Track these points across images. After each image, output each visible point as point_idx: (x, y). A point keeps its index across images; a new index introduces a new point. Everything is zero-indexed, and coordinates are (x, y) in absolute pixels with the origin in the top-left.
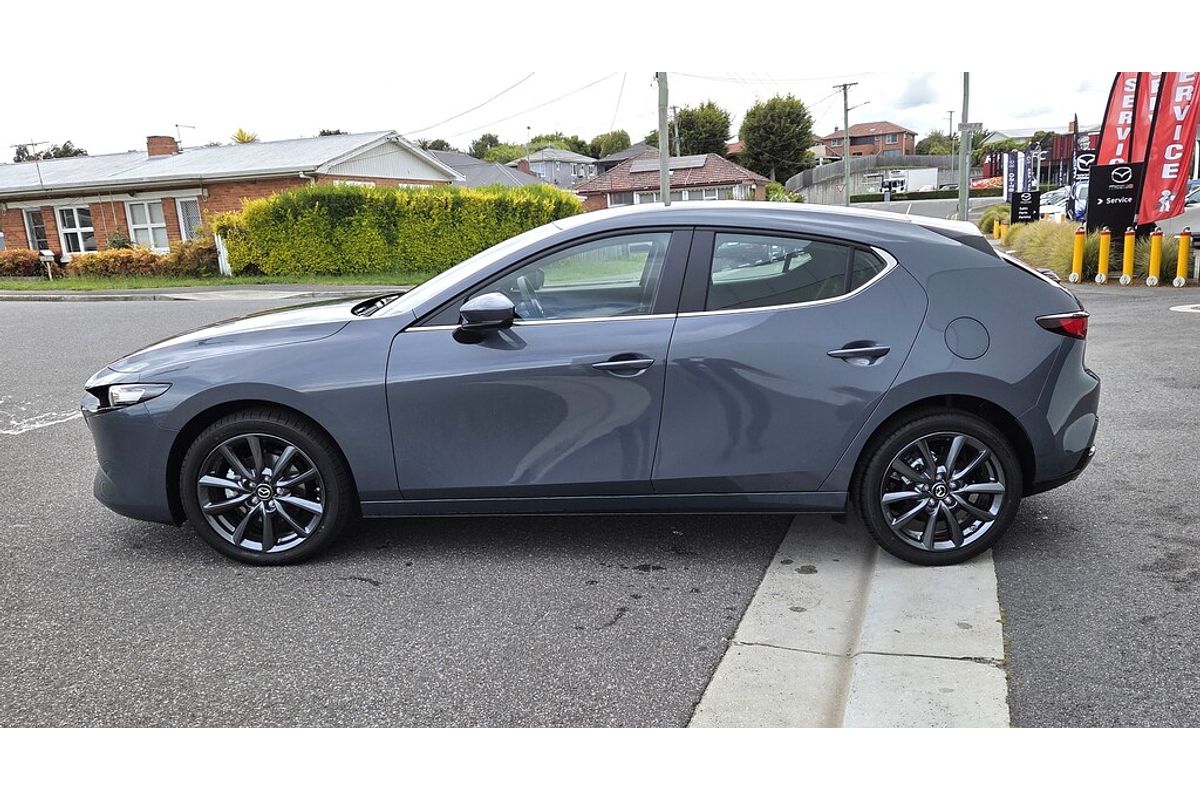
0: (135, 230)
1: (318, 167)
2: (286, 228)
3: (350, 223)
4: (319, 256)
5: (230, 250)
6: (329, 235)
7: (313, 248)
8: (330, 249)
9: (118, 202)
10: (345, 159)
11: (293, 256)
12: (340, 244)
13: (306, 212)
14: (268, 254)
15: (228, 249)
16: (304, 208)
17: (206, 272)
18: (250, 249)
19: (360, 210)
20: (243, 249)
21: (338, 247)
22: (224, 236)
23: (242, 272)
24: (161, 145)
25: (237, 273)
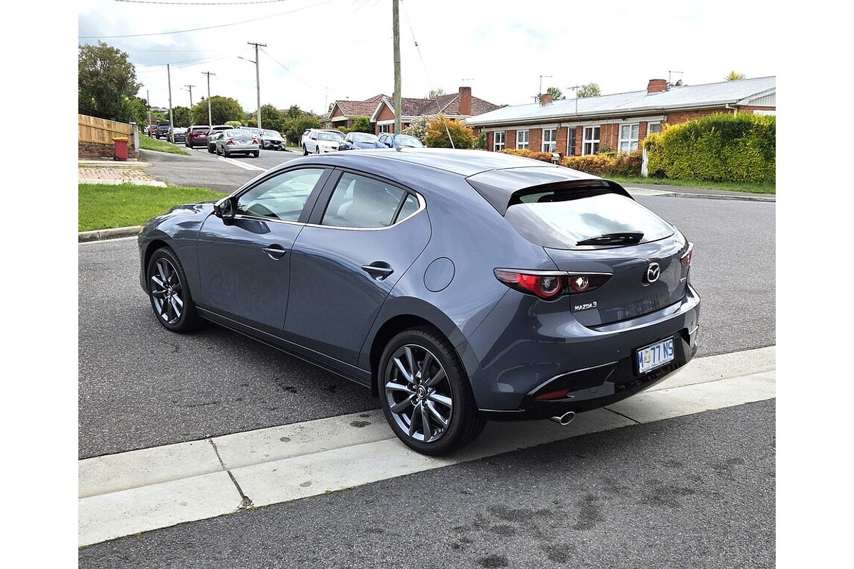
0: (622, 143)
1: (740, 100)
2: (689, 146)
3: (737, 143)
4: (708, 167)
5: (650, 159)
6: (718, 152)
7: (705, 160)
8: (717, 162)
9: (616, 124)
10: (767, 94)
11: (690, 166)
12: (726, 159)
13: (704, 135)
14: (673, 163)
15: (649, 158)
16: (704, 131)
17: (632, 173)
18: (662, 160)
19: (747, 134)
20: (658, 159)
21: (724, 161)
22: (649, 149)
23: (654, 175)
24: (657, 86)
25: (651, 176)
